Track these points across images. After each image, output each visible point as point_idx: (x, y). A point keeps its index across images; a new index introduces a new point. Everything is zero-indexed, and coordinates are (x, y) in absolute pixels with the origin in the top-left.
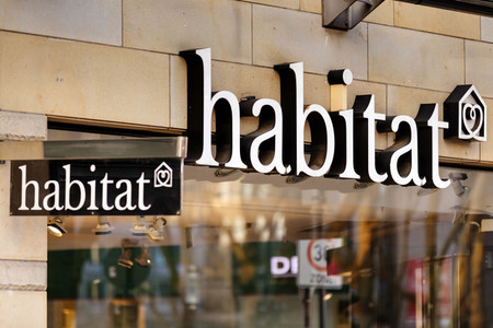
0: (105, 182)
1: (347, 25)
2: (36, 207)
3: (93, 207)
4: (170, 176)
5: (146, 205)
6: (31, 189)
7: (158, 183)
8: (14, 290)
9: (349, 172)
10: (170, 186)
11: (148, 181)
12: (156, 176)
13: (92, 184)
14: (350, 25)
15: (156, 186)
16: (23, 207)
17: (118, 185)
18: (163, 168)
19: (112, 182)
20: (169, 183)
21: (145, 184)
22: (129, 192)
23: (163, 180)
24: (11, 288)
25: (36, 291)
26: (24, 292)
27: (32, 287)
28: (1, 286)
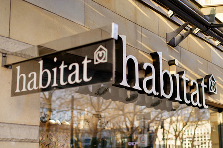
0: (62, 67)
1: (174, 45)
2: (24, 89)
3: (55, 84)
4: (106, 54)
5: (88, 77)
6: (22, 78)
7: (97, 61)
8: (15, 141)
9: (178, 98)
10: (106, 61)
11: (90, 61)
12: (96, 57)
13: (55, 70)
14: (176, 45)
15: (95, 63)
16: (18, 90)
17: (70, 68)
18: (101, 50)
19: (66, 66)
20: (104, 59)
21: (88, 64)
22: (77, 71)
23: (100, 58)
24: (14, 140)
25: (31, 142)
26: (23, 143)
27: (29, 139)
28: (6, 139)
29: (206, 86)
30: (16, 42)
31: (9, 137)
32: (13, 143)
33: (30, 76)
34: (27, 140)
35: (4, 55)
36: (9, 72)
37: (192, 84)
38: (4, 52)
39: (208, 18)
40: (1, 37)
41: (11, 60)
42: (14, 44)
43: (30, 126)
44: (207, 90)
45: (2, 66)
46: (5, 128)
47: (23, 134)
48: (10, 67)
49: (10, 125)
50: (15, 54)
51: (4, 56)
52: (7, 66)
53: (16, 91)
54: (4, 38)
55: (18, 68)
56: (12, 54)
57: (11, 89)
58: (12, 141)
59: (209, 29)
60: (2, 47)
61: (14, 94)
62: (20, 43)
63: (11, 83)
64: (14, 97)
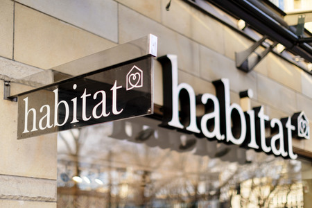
0: (84, 96)
1: (247, 68)
2: (34, 129)
3: (75, 120)
4: (141, 77)
5: (118, 110)
6: (31, 114)
7: (130, 86)
10: (141, 86)
11: (120, 87)
12: (128, 80)
13: (75, 100)
14: (249, 69)
15: (128, 89)
16: (26, 131)
18: (134, 71)
19: (89, 95)
21: (118, 90)
22: (104, 101)
23: (134, 82)
24: (22, 198)
25: (46, 201)
26: (35, 202)
27: (43, 198)
28: (12, 197)
29: (294, 128)
30: (22, 65)
31: (16, 194)
32: (22, 202)
33: (41, 111)
34: (40, 199)
35: (7, 83)
36: (14, 106)
37: (273, 125)
38: (6, 79)
39: (295, 30)
40: (2, 58)
41: (15, 90)
42: (19, 69)
43: (45, 181)
44: (295, 133)
45: (4, 99)
46: (10, 182)
47: (35, 190)
48: (15, 99)
49: (17, 178)
50: (21, 82)
51: (7, 85)
52: (11, 98)
53: (24, 132)
54: (7, 60)
55: (26, 100)
56: (18, 82)
57: (17, 129)
58: (21, 200)
59: (296, 45)
60: (3, 73)
61: (21, 136)
62: (28, 66)
63: (17, 121)
64: (21, 140)
